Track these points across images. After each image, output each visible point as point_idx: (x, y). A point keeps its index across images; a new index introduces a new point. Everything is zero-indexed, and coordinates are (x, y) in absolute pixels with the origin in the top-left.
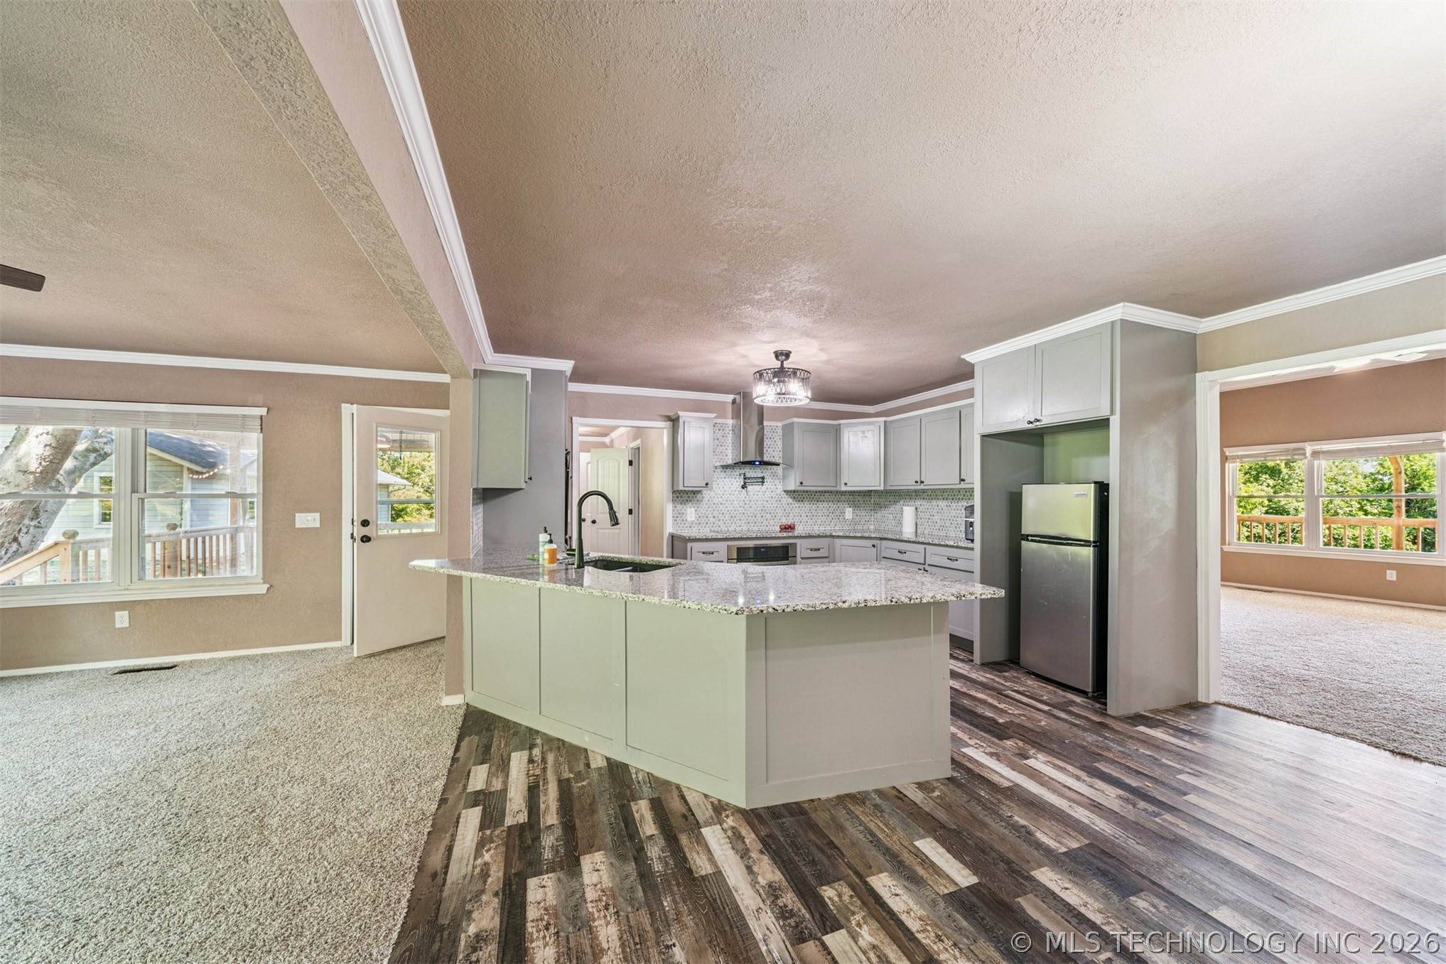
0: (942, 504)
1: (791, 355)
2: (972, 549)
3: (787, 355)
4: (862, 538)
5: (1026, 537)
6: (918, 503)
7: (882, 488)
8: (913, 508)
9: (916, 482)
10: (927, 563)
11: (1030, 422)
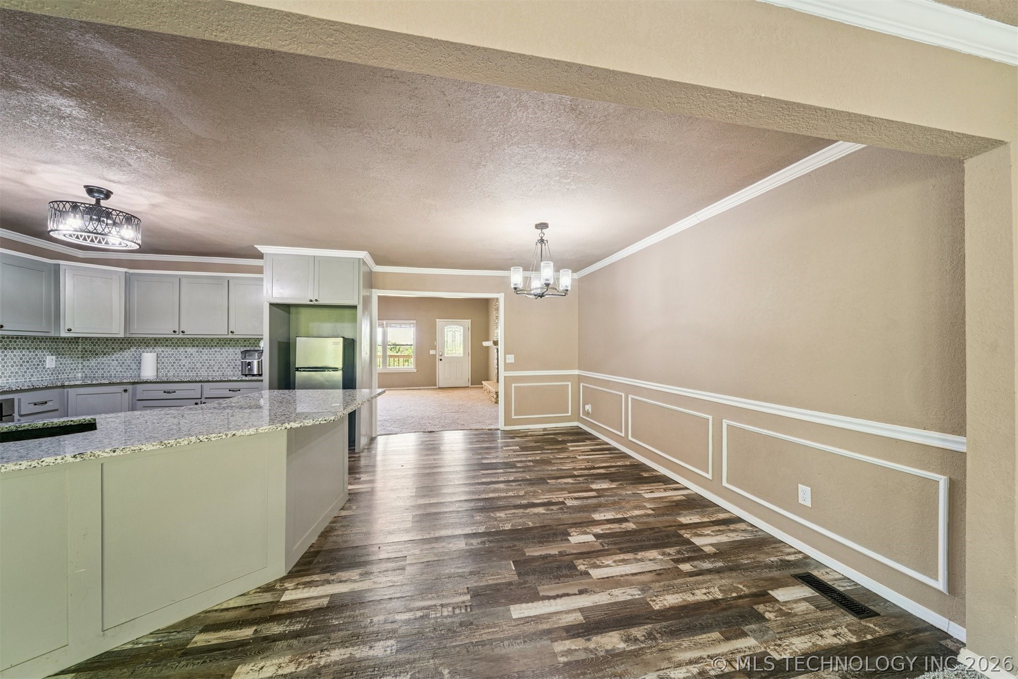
0: (190, 350)
1: (112, 196)
2: (262, 381)
3: (108, 195)
4: (110, 384)
5: (297, 369)
6: (159, 349)
7: (122, 335)
8: (155, 354)
9: (174, 332)
10: (205, 396)
11: (311, 301)
